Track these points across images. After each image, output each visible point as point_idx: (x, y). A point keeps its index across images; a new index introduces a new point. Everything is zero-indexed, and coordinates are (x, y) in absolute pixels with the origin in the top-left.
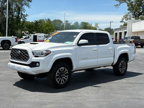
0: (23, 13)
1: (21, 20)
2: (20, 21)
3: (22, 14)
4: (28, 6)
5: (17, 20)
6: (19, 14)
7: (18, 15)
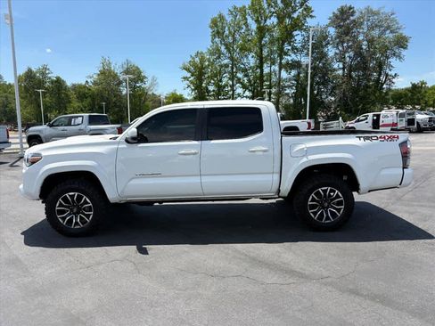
0: (390, 73)
1: (385, 86)
2: (381, 88)
3: (387, 75)
4: (400, 58)
5: (376, 87)
6: (380, 75)
7: (379, 79)
